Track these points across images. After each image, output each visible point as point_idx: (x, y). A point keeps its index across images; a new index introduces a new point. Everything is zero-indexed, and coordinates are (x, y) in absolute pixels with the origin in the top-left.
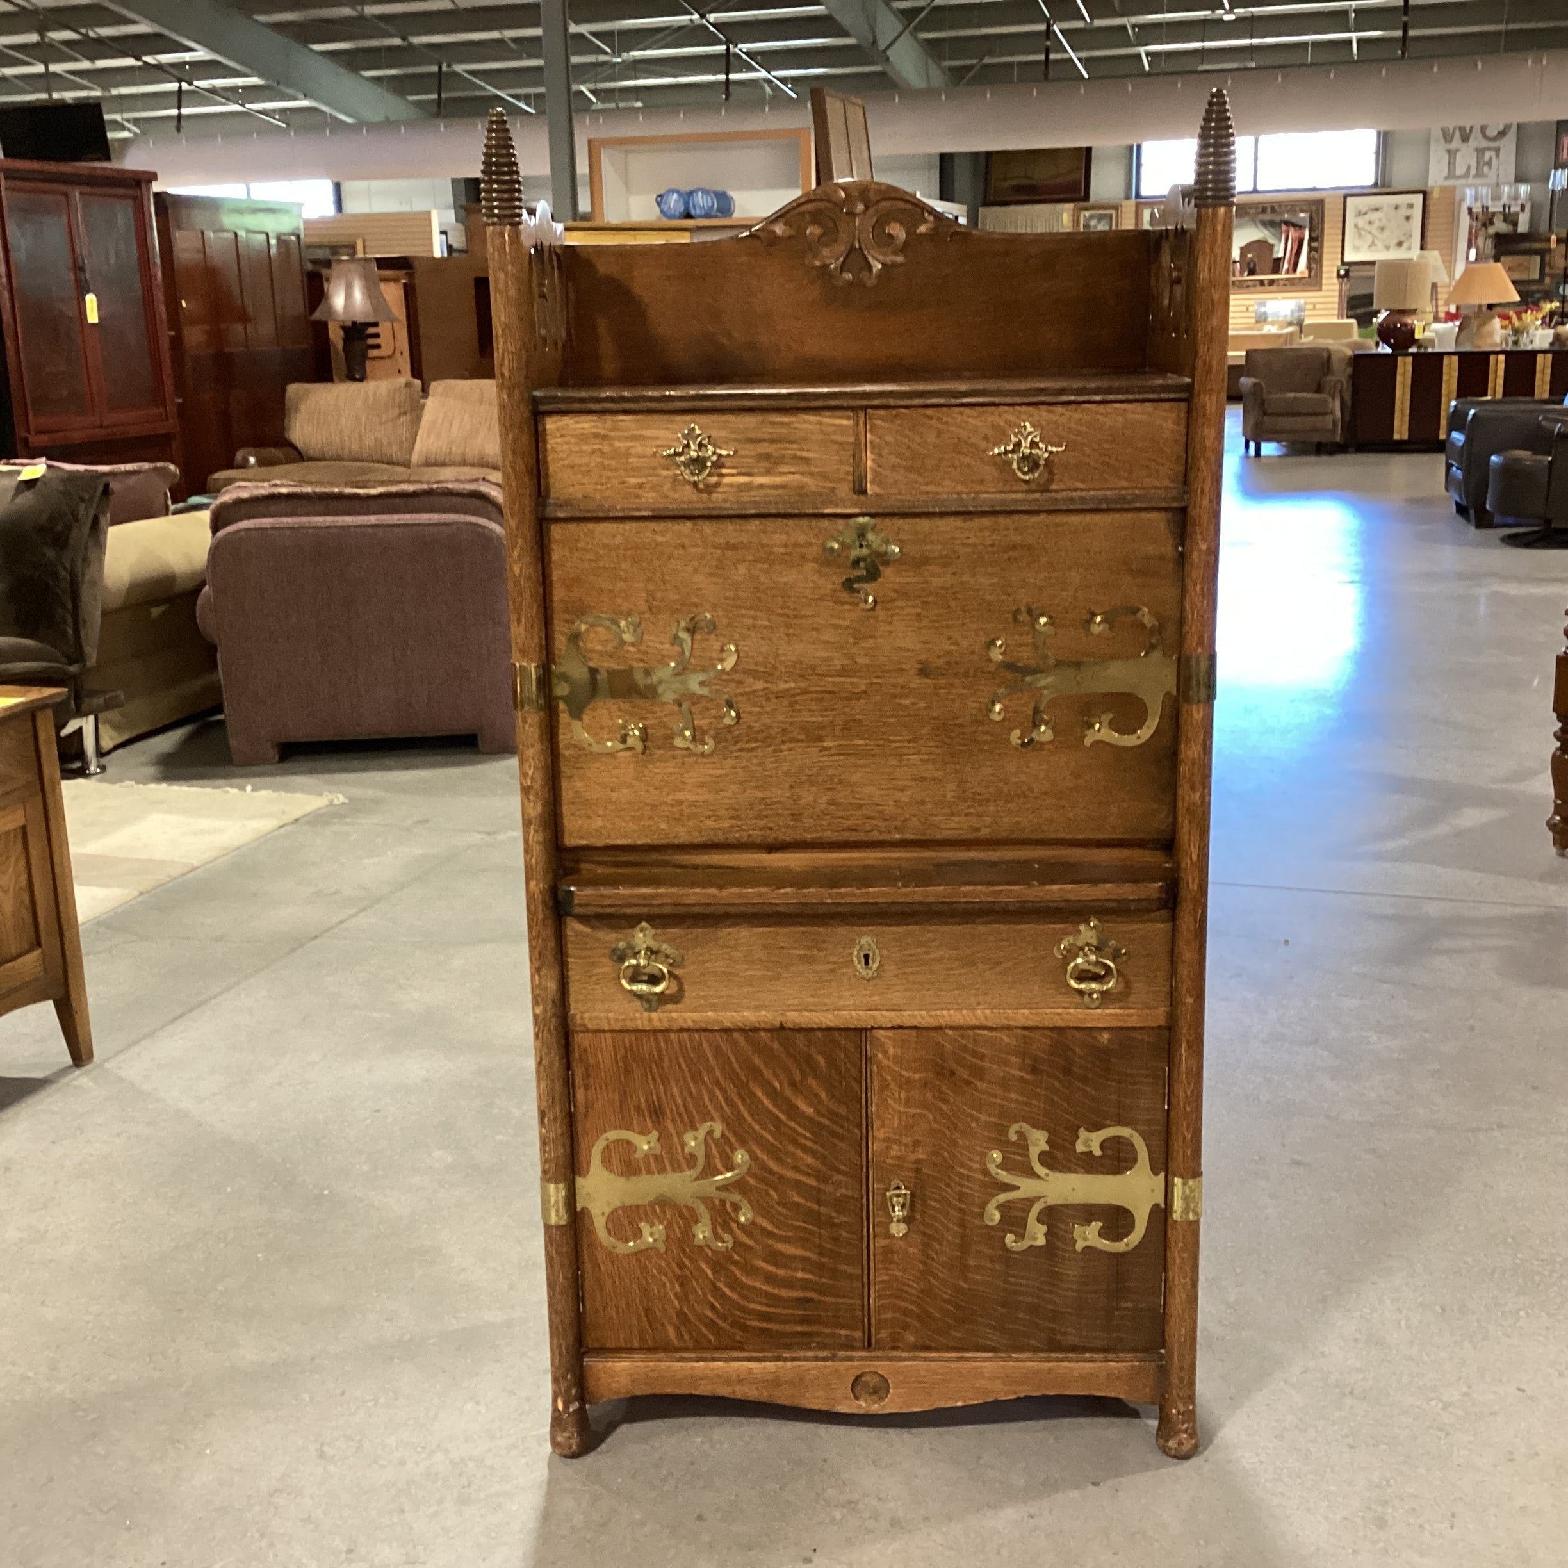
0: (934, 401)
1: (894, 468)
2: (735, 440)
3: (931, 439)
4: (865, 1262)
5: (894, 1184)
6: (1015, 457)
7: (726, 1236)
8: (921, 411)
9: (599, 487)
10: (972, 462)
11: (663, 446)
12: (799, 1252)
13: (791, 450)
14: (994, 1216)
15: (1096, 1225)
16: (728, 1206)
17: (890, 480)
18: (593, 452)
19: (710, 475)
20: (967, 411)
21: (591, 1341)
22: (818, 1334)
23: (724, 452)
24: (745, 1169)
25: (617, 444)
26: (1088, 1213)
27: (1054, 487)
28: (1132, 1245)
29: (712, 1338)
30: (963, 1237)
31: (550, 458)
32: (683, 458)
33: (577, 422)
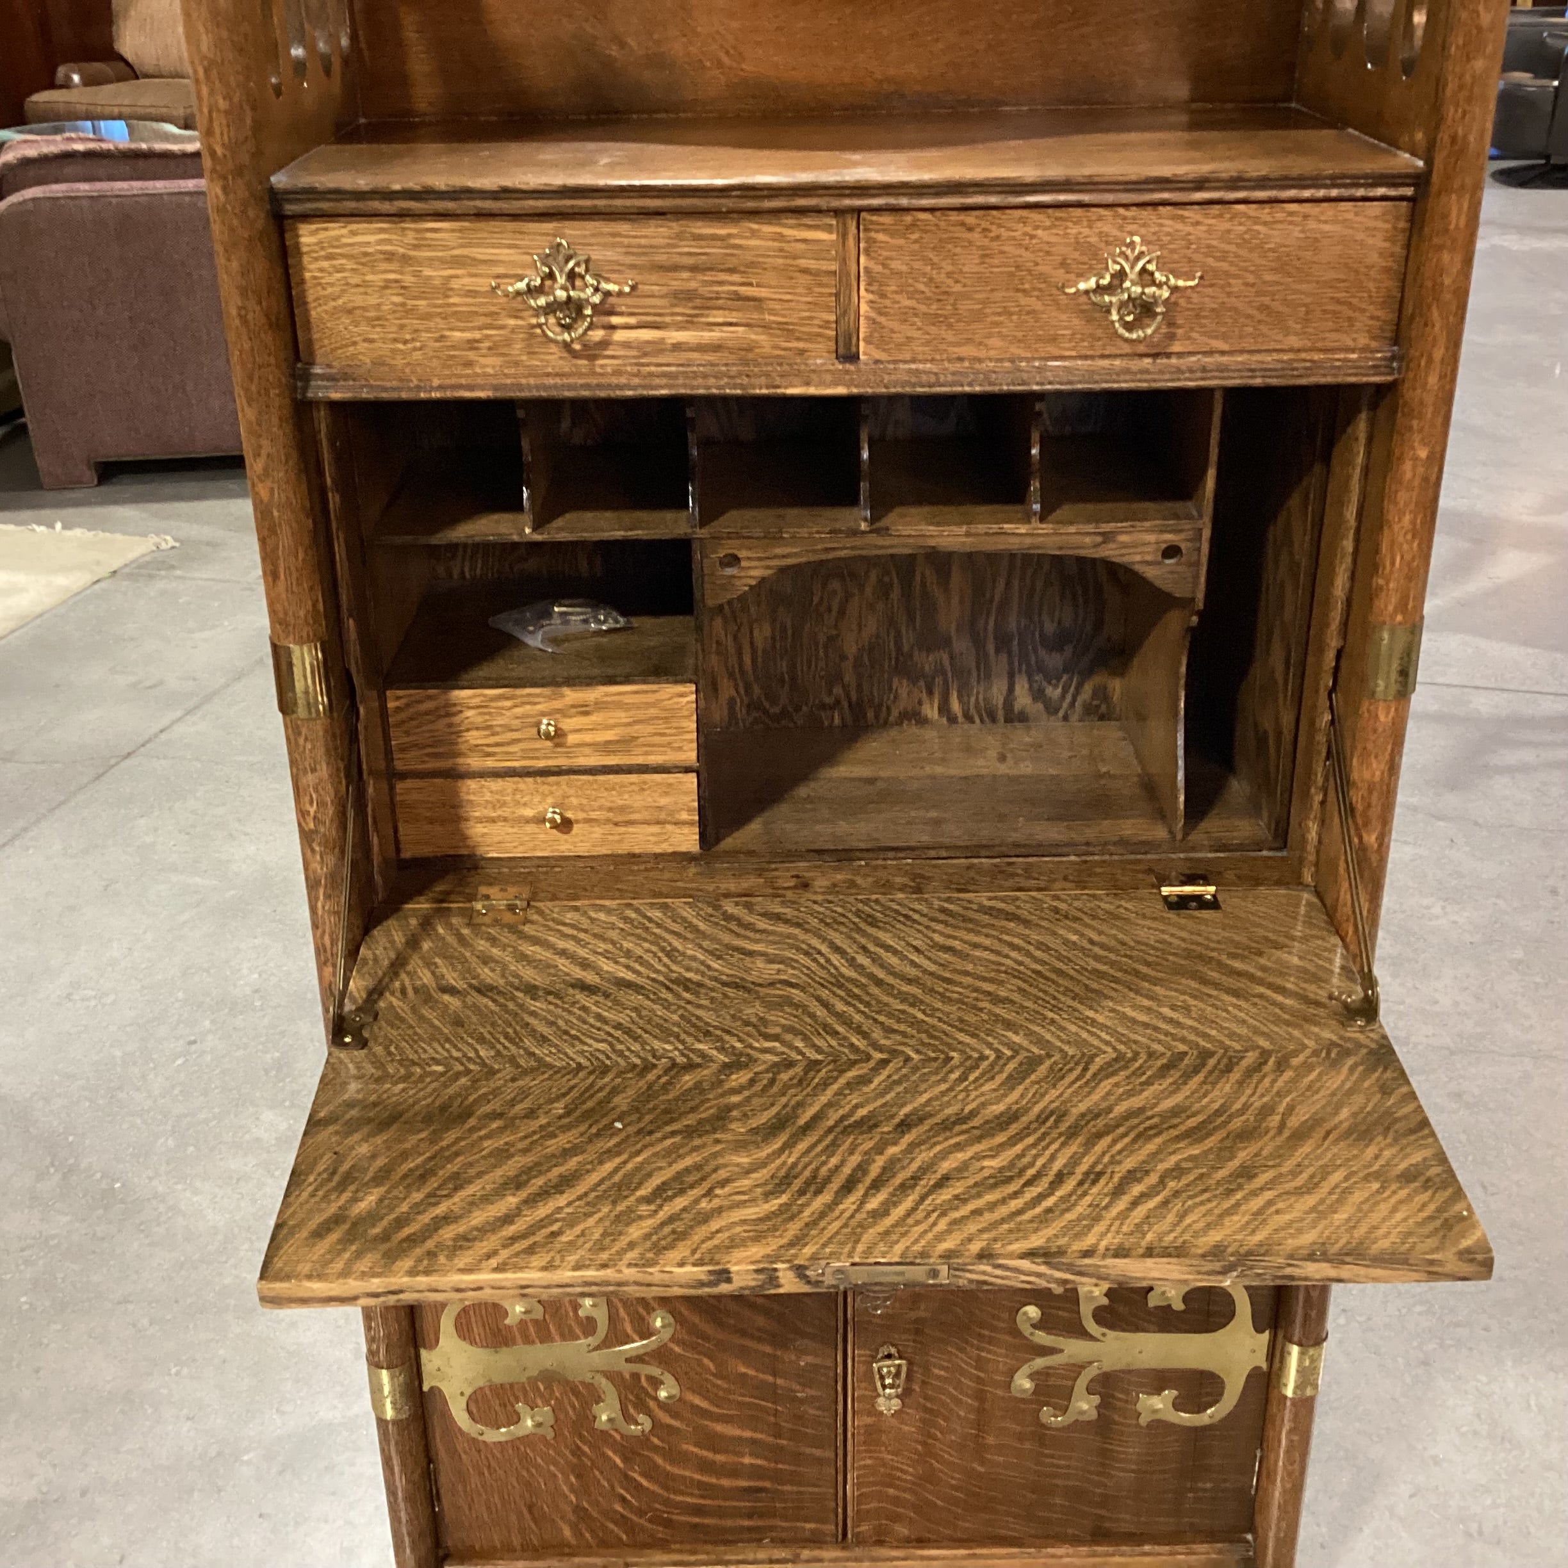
0: (980, 199)
1: (905, 316)
2: (633, 267)
3: (970, 264)
4: (840, 1443)
5: (884, 1351)
6: (1114, 299)
7: (641, 1418)
8: (954, 217)
9: (401, 346)
10: (1038, 305)
11: (506, 276)
12: (748, 1434)
13: (732, 283)
14: (1024, 1383)
15: (1169, 1394)
16: (643, 1379)
17: (898, 338)
18: (387, 284)
19: (591, 327)
20: (1034, 216)
21: (451, 1541)
22: (772, 1528)
23: (612, 287)
24: (666, 1335)
25: (427, 272)
26: (1159, 1380)
27: (1176, 347)
28: (1218, 1418)
29: (624, 1537)
30: (980, 1411)
31: (311, 295)
32: (542, 301)
33: (354, 233)
